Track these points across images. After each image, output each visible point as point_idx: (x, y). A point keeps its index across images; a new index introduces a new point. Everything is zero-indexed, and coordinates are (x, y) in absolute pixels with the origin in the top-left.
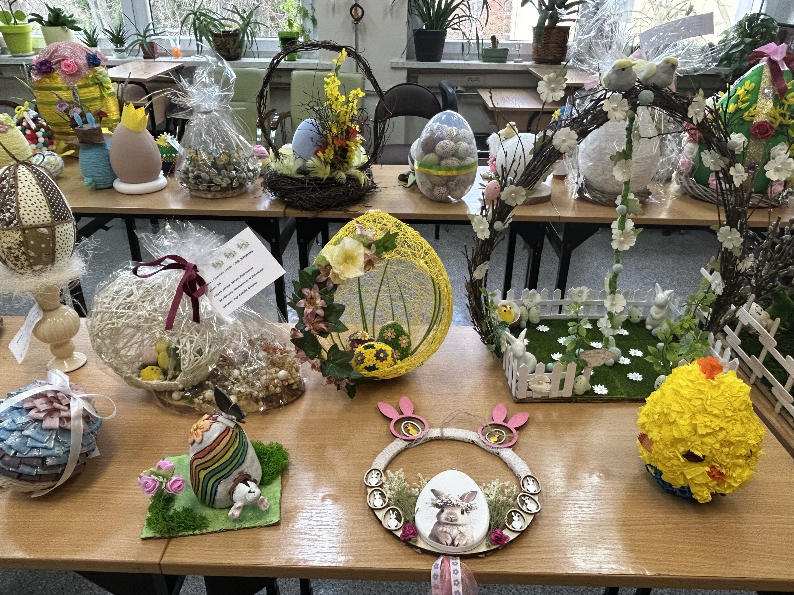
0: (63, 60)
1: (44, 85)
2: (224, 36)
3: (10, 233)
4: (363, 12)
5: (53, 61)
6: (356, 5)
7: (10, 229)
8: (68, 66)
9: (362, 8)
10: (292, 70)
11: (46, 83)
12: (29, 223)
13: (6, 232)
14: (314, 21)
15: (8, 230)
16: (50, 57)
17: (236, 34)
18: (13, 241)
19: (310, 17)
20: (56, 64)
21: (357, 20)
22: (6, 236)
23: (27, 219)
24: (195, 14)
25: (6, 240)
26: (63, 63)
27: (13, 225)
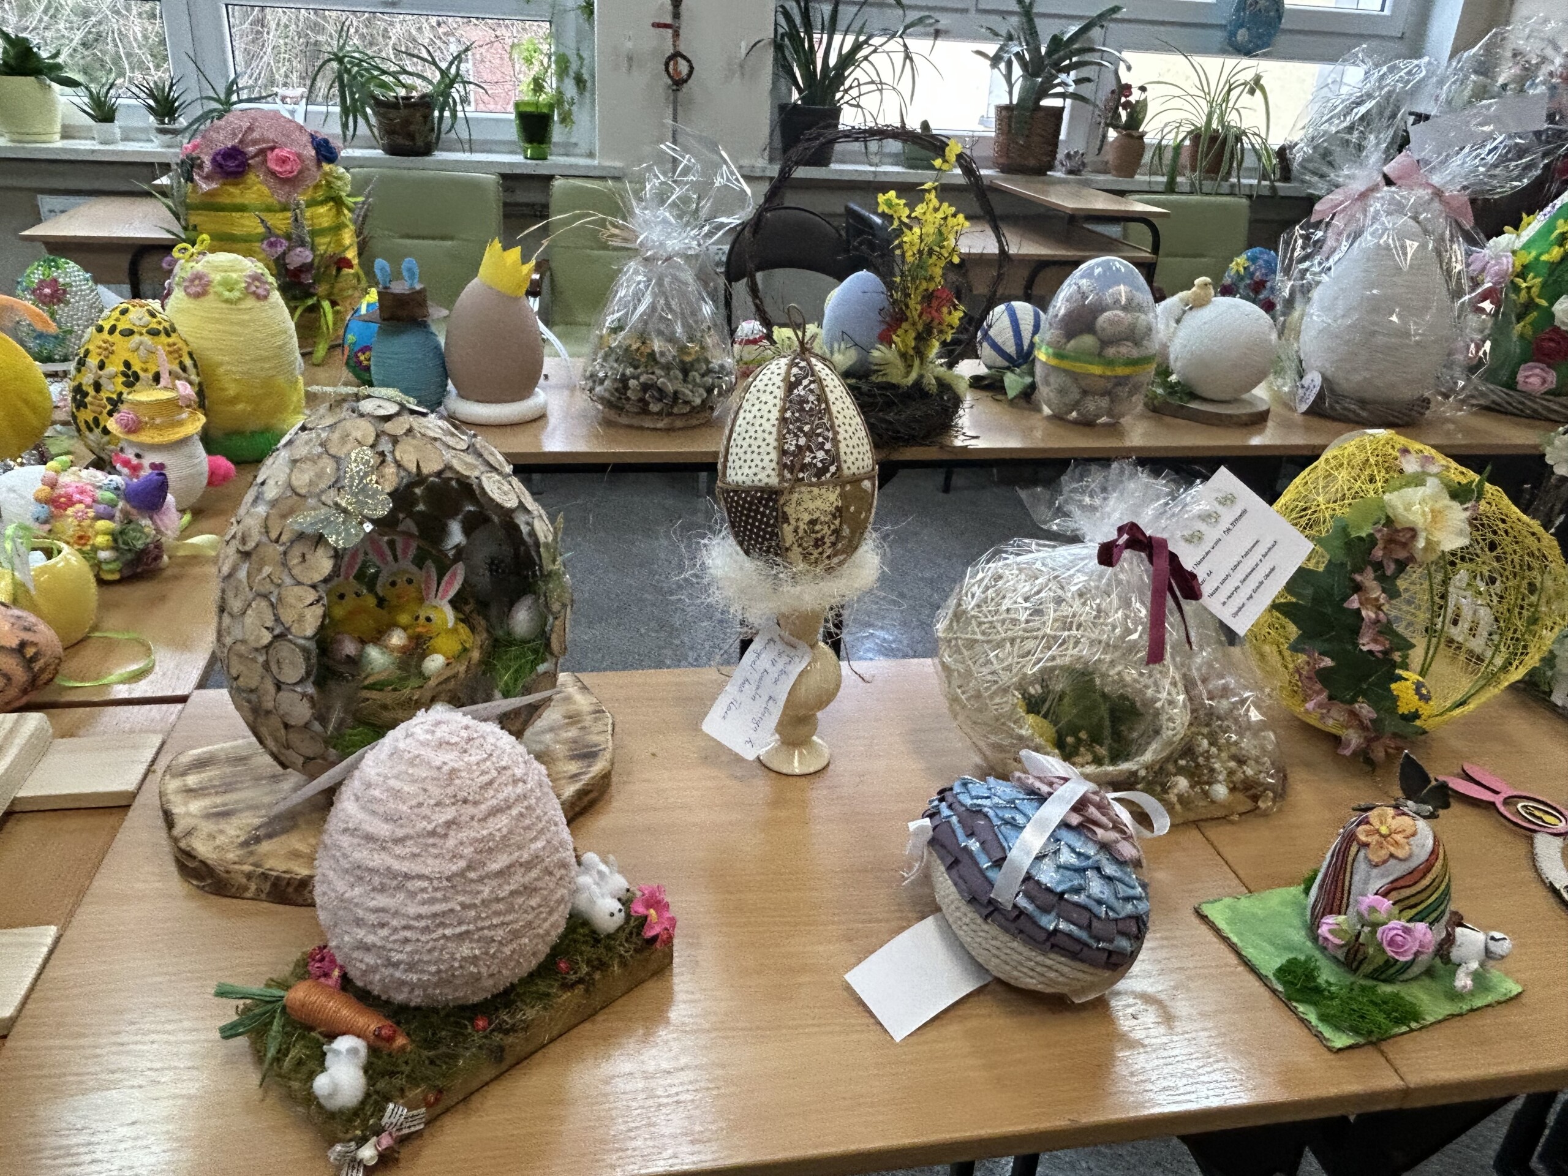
0: (272, 149)
1: (225, 200)
2: (406, 106)
3: (823, 491)
4: (691, 69)
5: (252, 150)
6: (677, 55)
7: (822, 484)
8: (284, 161)
9: (688, 61)
10: (550, 178)
11: (230, 194)
12: (854, 469)
13: (816, 490)
14: (580, 81)
15: (819, 485)
16: (241, 142)
17: (426, 103)
18: (823, 506)
19: (572, 74)
20: (256, 155)
21: (678, 83)
22: (813, 499)
23: (849, 464)
24: (340, 61)
25: (812, 506)
26: (271, 156)
27: (828, 475)
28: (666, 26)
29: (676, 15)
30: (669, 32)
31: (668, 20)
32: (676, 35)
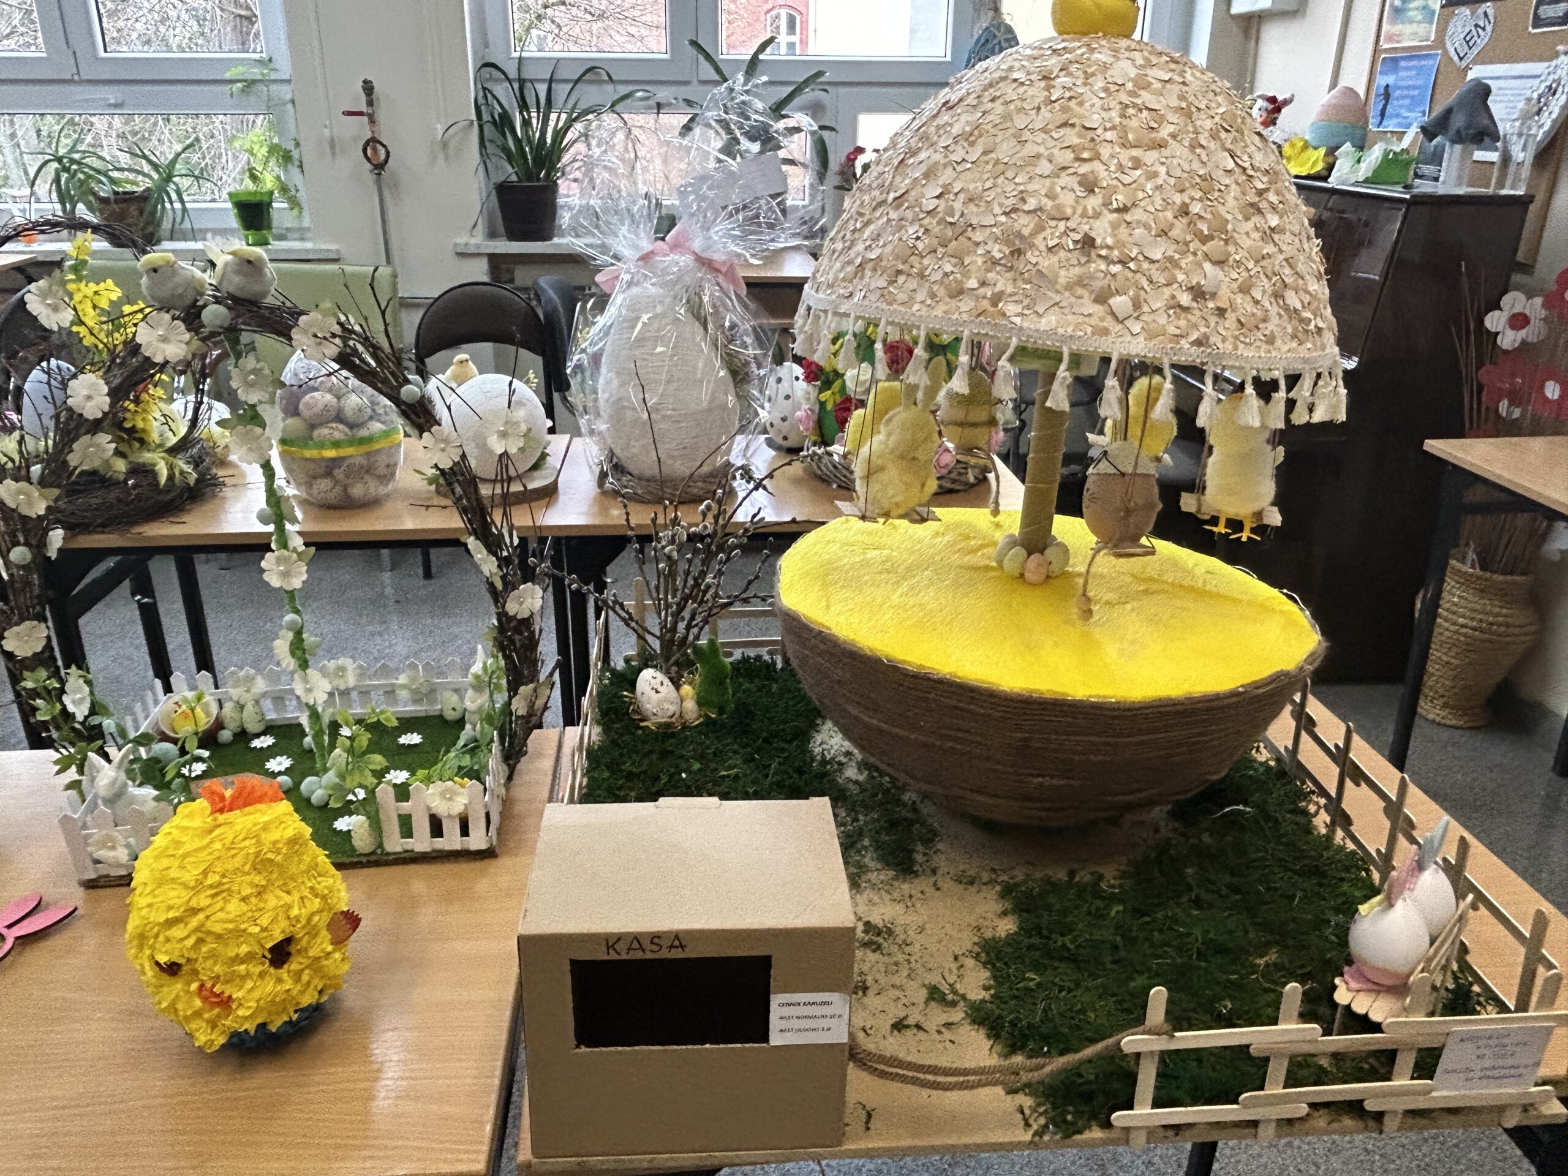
2: (116, 202)
4: (388, 153)
6: (373, 140)
9: (384, 146)
17: (143, 198)
21: (379, 167)
24: (59, 160)
28: (361, 114)
29: (370, 103)
30: (365, 119)
31: (364, 108)
32: (372, 120)
